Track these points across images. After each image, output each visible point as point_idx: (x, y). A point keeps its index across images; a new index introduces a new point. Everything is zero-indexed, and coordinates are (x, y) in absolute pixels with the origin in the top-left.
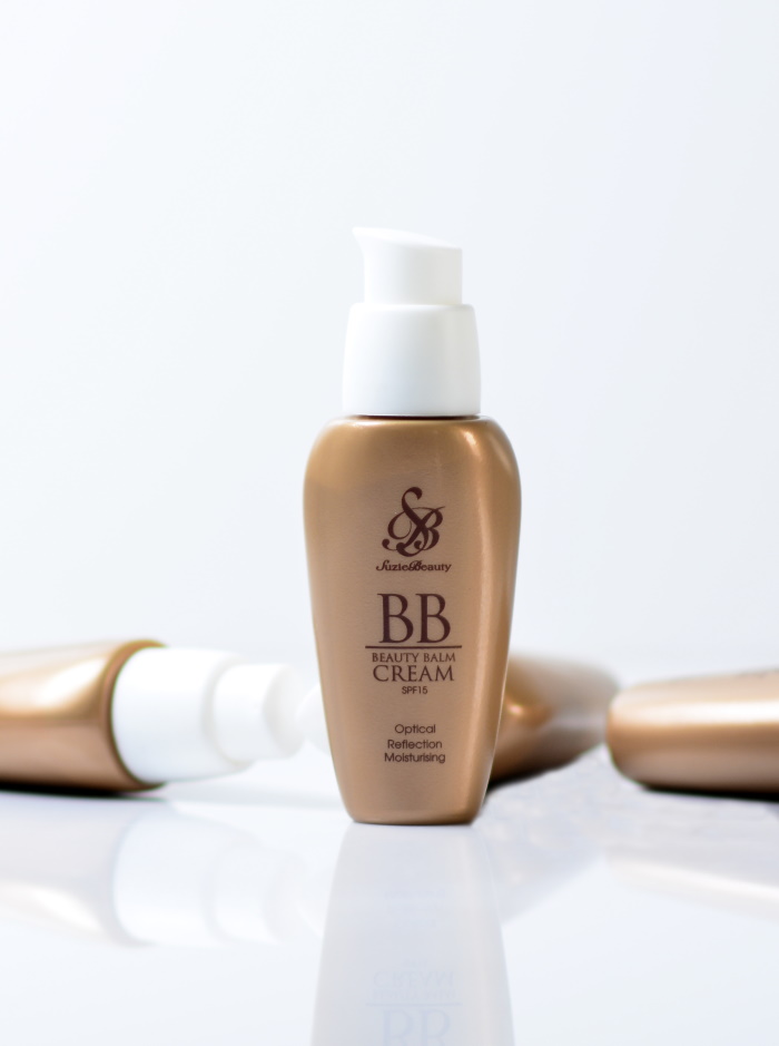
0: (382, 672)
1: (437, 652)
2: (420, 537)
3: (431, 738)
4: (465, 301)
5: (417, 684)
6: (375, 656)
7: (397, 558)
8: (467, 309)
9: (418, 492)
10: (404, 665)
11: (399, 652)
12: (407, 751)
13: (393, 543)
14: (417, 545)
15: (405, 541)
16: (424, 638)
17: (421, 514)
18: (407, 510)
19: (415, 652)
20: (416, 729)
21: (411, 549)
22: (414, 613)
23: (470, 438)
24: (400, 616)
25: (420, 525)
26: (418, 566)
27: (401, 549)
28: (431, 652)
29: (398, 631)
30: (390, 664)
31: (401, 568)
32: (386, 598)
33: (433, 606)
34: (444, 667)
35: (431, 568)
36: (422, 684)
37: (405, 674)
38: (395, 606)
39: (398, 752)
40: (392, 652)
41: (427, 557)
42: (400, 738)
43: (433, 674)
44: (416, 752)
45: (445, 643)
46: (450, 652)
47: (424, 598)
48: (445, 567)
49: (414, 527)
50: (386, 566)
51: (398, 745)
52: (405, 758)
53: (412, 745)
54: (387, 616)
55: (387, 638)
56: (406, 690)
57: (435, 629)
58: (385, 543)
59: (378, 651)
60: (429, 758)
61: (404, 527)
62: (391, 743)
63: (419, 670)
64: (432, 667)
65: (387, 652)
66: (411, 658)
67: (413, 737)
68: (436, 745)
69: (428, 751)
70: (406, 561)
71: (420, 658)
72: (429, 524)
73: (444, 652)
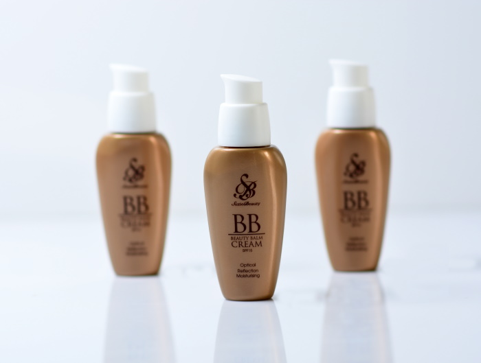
0: (235, 244)
1: (255, 236)
2: (248, 193)
3: (254, 268)
4: (264, 101)
5: (248, 248)
6: (232, 238)
7: (239, 201)
8: (264, 104)
9: (246, 176)
10: (243, 241)
11: (241, 236)
12: (245, 274)
13: (238, 195)
14: (247, 196)
15: (242, 194)
16: (251, 231)
17: (248, 184)
18: (243, 183)
19: (247, 236)
20: (248, 265)
21: (244, 197)
22: (246, 221)
23: (267, 154)
24: (241, 223)
25: (248, 188)
26: (248, 204)
27: (241, 197)
28: (253, 236)
29: (240, 228)
30: (238, 241)
31: (241, 204)
32: (235, 216)
33: (254, 219)
34: (258, 242)
35: (252, 204)
36: (250, 248)
37: (243, 244)
38: (239, 219)
39: (242, 274)
40: (239, 236)
41: (251, 200)
42: (242, 269)
43: (254, 244)
44: (248, 274)
45: (259, 232)
46: (261, 236)
47: (250, 216)
48: (258, 204)
49: (246, 189)
50: (235, 204)
51: (241, 271)
52: (244, 276)
53: (247, 271)
54: (236, 223)
55: (236, 231)
56: (244, 251)
57: (255, 227)
58: (235, 195)
59: (233, 236)
60: (253, 276)
61: (242, 189)
62: (239, 271)
63: (249, 243)
64: (254, 242)
65: (236, 236)
66: (246, 239)
67: (247, 268)
68: (256, 271)
69: (253, 273)
70: (243, 202)
71: (249, 238)
72: (251, 188)
73: (258, 236)
